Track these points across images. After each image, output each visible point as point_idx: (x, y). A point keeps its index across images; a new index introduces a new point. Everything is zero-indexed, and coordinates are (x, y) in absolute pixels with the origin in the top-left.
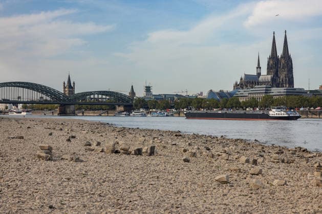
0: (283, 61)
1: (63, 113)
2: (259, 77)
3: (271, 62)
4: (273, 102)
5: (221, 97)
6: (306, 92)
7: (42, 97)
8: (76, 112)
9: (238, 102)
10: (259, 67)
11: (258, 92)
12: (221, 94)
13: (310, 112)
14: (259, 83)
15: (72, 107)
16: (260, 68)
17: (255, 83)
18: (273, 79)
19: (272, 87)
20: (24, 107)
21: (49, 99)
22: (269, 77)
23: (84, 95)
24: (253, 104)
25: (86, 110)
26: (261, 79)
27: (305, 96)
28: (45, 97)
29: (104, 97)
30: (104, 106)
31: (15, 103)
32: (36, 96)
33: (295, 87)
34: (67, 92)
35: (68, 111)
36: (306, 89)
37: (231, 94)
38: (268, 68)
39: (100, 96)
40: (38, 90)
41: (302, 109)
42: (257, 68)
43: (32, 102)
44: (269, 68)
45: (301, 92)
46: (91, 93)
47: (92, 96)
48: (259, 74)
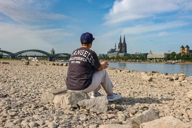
0: (123, 45)
1: (51, 60)
3: (120, 45)
4: (120, 58)
5: (103, 56)
6: (130, 55)
7: (43, 55)
8: (55, 60)
9: (108, 58)
10: (116, 46)
11: (115, 54)
12: (103, 55)
13: (131, 61)
14: (115, 52)
15: (54, 58)
19: (120, 53)
20: (37, 58)
21: (46, 55)
22: (119, 50)
23: (58, 55)
24: (113, 58)
25: (59, 59)
26: (116, 50)
27: (130, 56)
28: (45, 55)
29: (65, 55)
30: (65, 59)
31: (34, 57)
32: (41, 54)
33: (127, 53)
34: (52, 54)
35: (52, 60)
36: (130, 54)
37: (106, 55)
39: (63, 55)
40: (42, 53)
41: (129, 60)
43: (40, 57)
44: (119, 47)
45: (129, 55)
46: (60, 54)
47: (61, 55)
48: (116, 49)
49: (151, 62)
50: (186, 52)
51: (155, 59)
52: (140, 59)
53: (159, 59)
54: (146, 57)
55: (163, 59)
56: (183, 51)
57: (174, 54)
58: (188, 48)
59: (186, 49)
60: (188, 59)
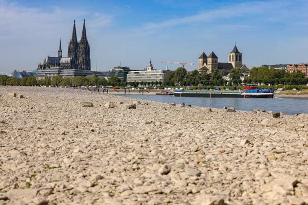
0: (81, 46)
2: (60, 59)
3: (72, 46)
5: (23, 76)
9: (35, 81)
10: (60, 51)
13: (88, 89)
16: (62, 51)
17: (57, 64)
18: (72, 61)
22: (68, 60)
26: (62, 60)
37: (31, 74)
38: (69, 52)
41: (82, 87)
42: (59, 51)
48: (61, 57)
49: (129, 91)
50: (209, 67)
51: (142, 83)
52: (109, 84)
53: (149, 83)
54: (125, 79)
55: (157, 83)
56: (205, 64)
57: (182, 72)
58: (214, 59)
59: (210, 60)
60: (208, 84)
